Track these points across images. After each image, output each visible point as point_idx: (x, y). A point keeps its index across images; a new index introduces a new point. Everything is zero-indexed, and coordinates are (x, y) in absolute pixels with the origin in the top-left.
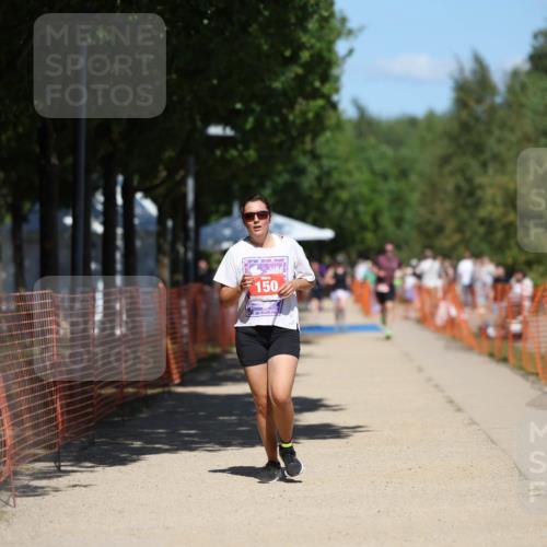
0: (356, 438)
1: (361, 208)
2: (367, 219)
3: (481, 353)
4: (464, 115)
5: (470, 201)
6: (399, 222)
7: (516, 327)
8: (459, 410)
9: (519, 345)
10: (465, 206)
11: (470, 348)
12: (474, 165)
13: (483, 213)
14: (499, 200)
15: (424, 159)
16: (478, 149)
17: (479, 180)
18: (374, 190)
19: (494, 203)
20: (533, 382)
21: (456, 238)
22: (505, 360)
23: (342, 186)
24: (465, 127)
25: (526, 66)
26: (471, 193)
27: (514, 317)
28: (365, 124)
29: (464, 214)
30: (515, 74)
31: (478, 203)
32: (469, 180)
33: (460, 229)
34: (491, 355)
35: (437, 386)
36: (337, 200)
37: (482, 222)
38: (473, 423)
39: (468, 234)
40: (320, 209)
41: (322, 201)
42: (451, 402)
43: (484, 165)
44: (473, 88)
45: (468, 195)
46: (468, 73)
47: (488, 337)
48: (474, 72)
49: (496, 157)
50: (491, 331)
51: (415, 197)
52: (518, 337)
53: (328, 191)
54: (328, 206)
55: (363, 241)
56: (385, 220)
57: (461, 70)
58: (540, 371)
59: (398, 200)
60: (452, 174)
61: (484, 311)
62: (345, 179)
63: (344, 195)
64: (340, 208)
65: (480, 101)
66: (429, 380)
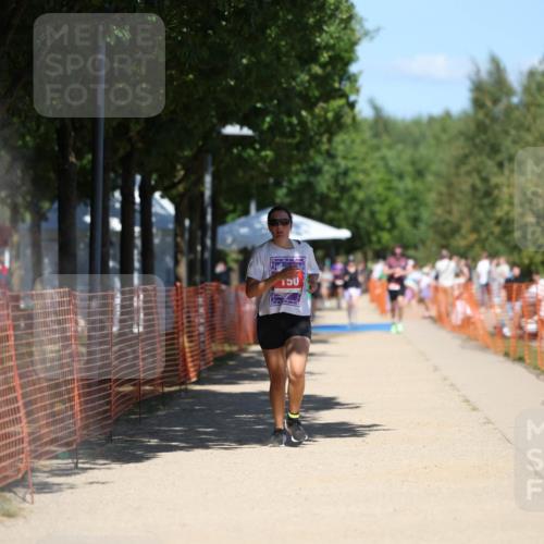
0: (372, 436)
1: (377, 207)
2: (382, 218)
3: (496, 353)
4: (481, 115)
5: (486, 201)
6: (415, 221)
7: (531, 327)
8: (474, 409)
9: (534, 344)
10: (481, 207)
11: (486, 348)
12: (491, 165)
13: (499, 213)
15: (440, 158)
16: (495, 149)
17: (494, 180)
18: (390, 189)
21: (473, 237)
22: (521, 359)
23: (359, 185)
24: (481, 127)
26: (488, 194)
27: (530, 317)
28: (382, 124)
29: (480, 214)
30: (532, 74)
31: (494, 203)
32: (485, 180)
33: (475, 230)
34: (507, 355)
35: (452, 385)
36: (353, 199)
37: (499, 222)
38: (488, 422)
39: (484, 234)
40: (337, 208)
41: (338, 200)
42: (467, 401)
43: (500, 165)
44: (489, 90)
45: (486, 195)
46: (484, 75)
48: (490, 74)
50: (507, 331)
51: (432, 197)
52: (534, 336)
53: (344, 190)
54: (344, 205)
55: (379, 241)
56: (402, 220)
57: (478, 71)
59: (414, 199)
60: (469, 173)
62: (361, 177)
63: (361, 195)
64: (356, 208)
65: (496, 101)
66: (445, 379)
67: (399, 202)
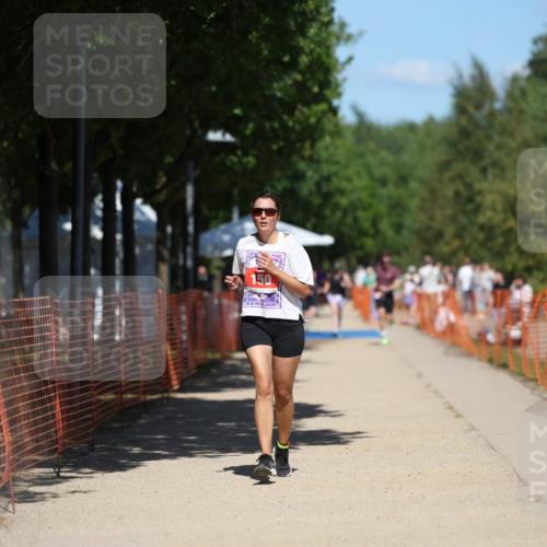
0: (356, 444)
1: (361, 214)
2: (366, 225)
3: (480, 359)
4: (464, 121)
5: (470, 207)
6: (398, 228)
7: (515, 333)
8: (458, 416)
9: (519, 351)
10: (465, 213)
11: (469, 354)
12: (474, 171)
13: (482, 219)
14: (499, 206)
15: (424, 164)
16: (478, 155)
17: (478, 186)
18: (373, 195)
19: (494, 210)
20: (532, 389)
21: (456, 243)
22: (504, 366)
23: (342, 192)
24: (465, 133)
25: (526, 72)
26: (470, 200)
27: (514, 324)
28: (365, 129)
29: (464, 220)
30: (515, 79)
31: (477, 209)
32: (469, 186)
33: (459, 235)
34: (491, 361)
35: (436, 392)
36: (337, 206)
37: (482, 228)
38: (472, 428)
39: (467, 240)
40: (319, 215)
41: (322, 206)
42: (451, 408)
43: (484, 171)
44: (472, 95)
45: (468, 201)
46: (467, 79)
47: (488, 343)
48: (473, 78)
49: (495, 164)
50: (491, 338)
51: (414, 203)
52: (518, 342)
53: (327, 197)
54: (327, 212)
55: (362, 247)
56: (385, 226)
57: (460, 76)
58: (538, 377)
59: (397, 206)
60: (452, 180)
61: (484, 318)
62: (344, 185)
63: (344, 201)
64: (339, 214)
65: (479, 107)
66: (429, 386)
67: (382, 208)
